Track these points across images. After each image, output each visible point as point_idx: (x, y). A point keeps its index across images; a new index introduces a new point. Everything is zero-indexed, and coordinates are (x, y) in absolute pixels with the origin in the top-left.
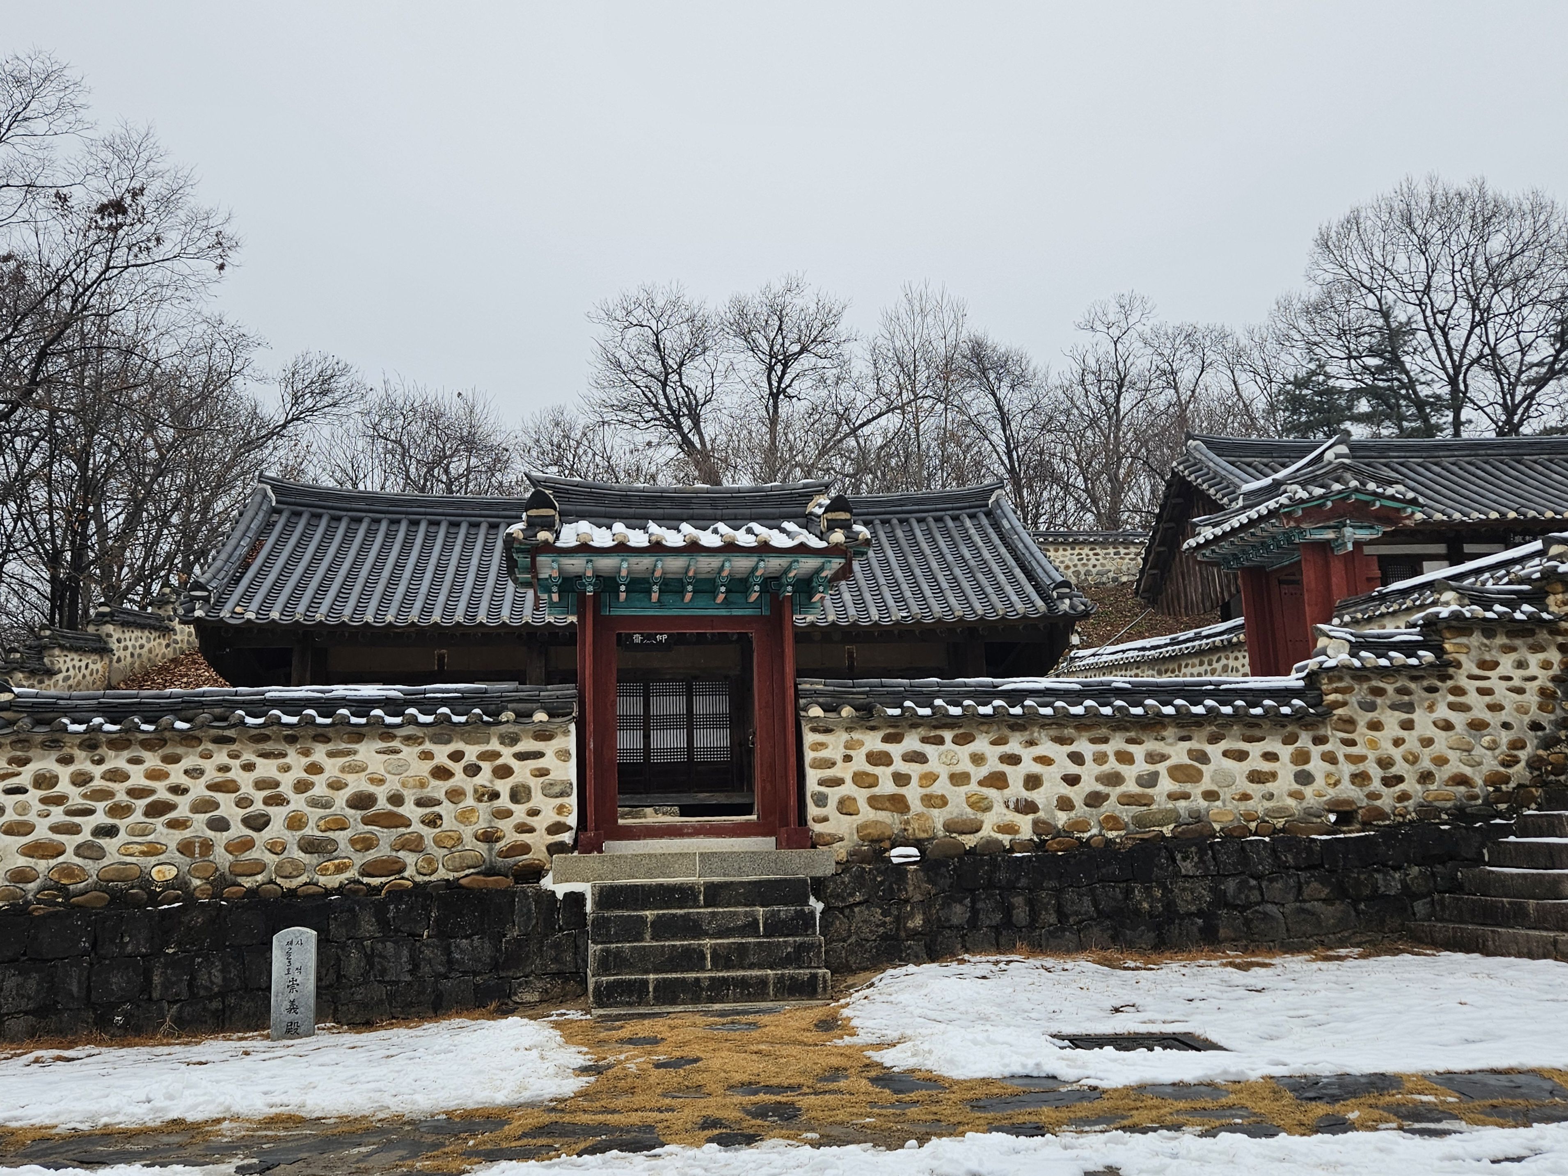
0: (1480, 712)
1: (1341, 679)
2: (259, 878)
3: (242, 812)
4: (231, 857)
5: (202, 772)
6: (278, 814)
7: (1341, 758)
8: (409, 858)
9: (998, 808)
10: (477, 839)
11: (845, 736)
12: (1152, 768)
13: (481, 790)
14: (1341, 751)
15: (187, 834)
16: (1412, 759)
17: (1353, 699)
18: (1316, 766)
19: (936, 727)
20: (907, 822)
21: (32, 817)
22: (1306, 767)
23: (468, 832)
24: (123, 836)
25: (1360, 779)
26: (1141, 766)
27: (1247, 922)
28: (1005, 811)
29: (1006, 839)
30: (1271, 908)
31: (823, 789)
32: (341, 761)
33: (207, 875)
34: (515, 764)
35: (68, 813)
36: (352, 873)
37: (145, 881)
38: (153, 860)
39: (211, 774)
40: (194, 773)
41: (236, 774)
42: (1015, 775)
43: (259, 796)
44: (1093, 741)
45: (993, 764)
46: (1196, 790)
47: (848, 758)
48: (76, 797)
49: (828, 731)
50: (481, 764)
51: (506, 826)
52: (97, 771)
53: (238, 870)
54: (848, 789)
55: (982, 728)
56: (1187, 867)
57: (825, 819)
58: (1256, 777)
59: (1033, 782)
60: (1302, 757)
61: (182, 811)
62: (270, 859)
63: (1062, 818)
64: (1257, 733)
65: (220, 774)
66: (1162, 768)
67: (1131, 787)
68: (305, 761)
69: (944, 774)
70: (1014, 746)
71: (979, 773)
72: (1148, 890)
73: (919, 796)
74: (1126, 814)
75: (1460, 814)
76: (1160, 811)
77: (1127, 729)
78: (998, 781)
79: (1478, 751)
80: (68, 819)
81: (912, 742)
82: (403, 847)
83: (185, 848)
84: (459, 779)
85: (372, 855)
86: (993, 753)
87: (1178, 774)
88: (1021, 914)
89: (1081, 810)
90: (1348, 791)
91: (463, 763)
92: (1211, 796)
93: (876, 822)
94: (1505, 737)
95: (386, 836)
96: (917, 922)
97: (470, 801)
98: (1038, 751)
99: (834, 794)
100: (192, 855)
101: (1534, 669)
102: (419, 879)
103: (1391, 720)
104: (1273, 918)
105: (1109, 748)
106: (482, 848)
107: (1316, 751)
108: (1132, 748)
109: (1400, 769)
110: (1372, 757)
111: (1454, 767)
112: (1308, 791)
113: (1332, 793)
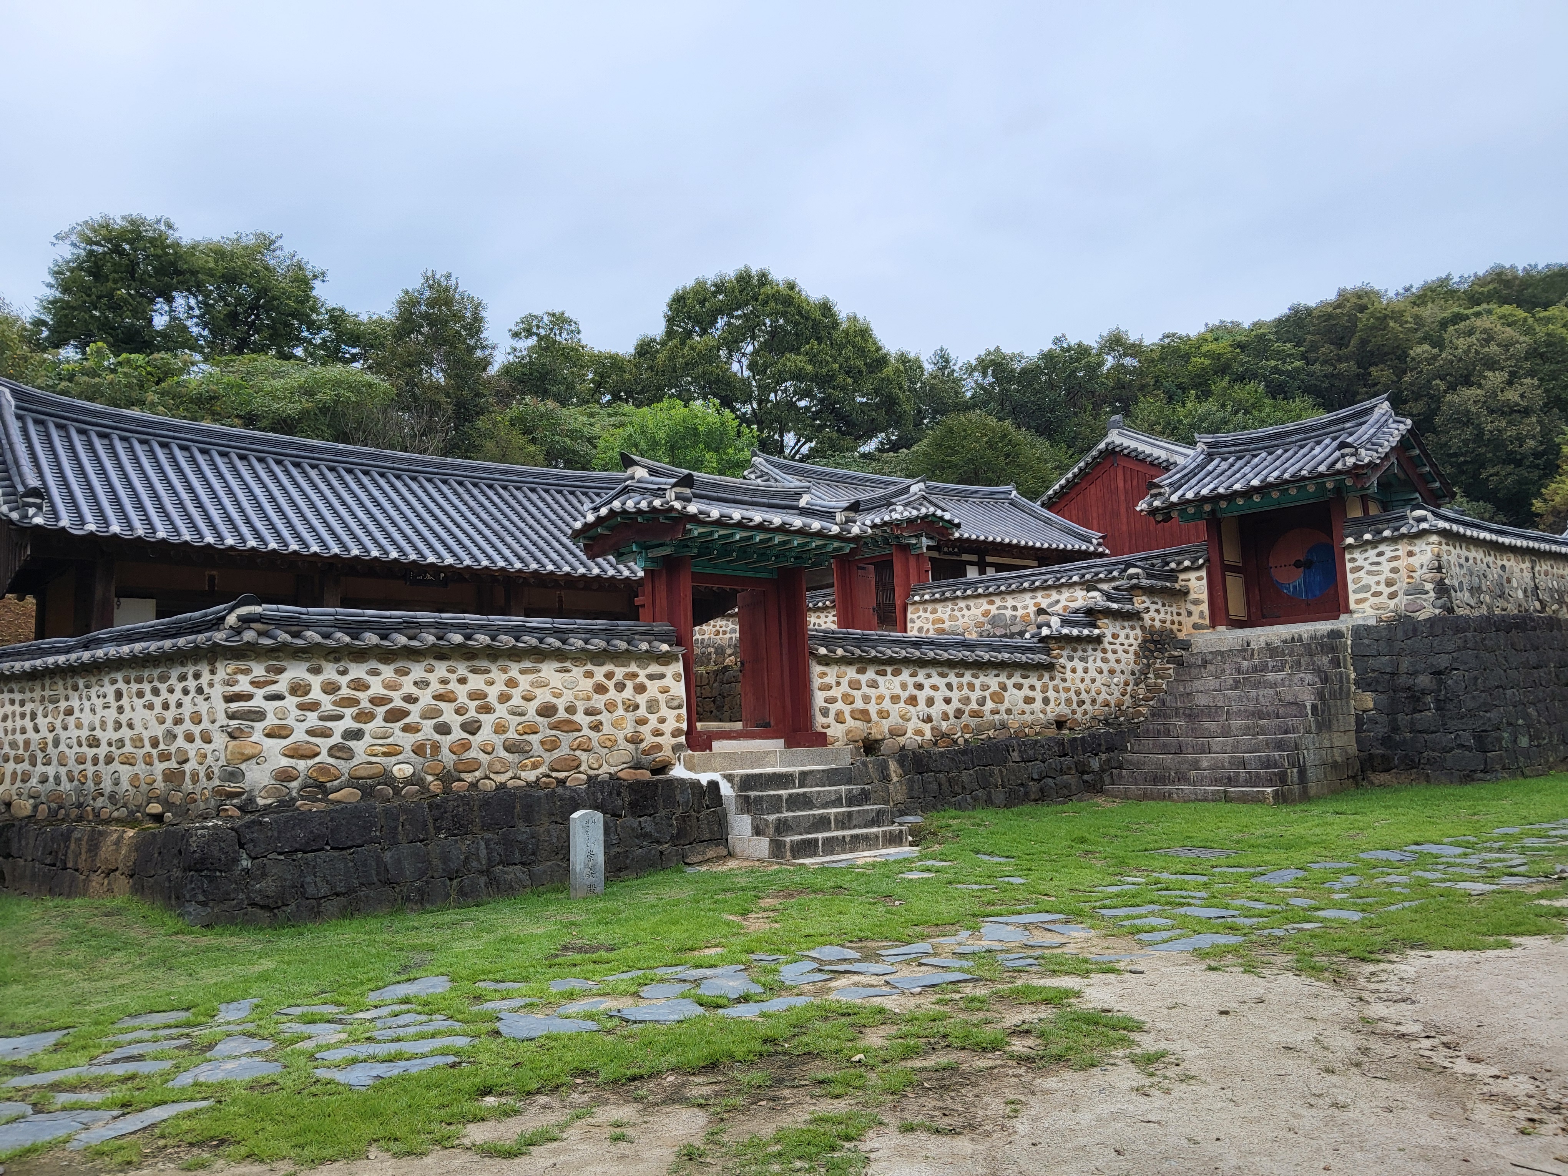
0: (1113, 664)
1: (1059, 642)
2: (477, 774)
3: (460, 719)
4: (454, 757)
5: (428, 684)
6: (488, 720)
7: (1061, 689)
8: (583, 756)
10: (627, 741)
11: (837, 669)
12: (983, 694)
13: (628, 702)
14: (1061, 685)
15: (419, 736)
16: (1088, 691)
17: (1065, 654)
18: (1051, 694)
19: (882, 665)
20: (871, 729)
21: (290, 721)
22: (1047, 695)
23: (620, 736)
24: (367, 739)
26: (978, 693)
27: (1041, 789)
28: (917, 721)
29: (919, 740)
30: (1049, 780)
31: (827, 705)
32: (531, 677)
33: (437, 772)
34: (648, 683)
35: (321, 719)
36: (543, 769)
37: (387, 778)
38: (393, 759)
39: (435, 687)
40: (422, 684)
41: (453, 686)
42: (922, 696)
43: (473, 705)
44: (957, 676)
45: (911, 690)
46: (1003, 708)
47: (838, 684)
48: (327, 703)
49: (827, 664)
50: (627, 682)
51: (646, 730)
52: (344, 680)
53: (461, 767)
54: (839, 705)
55: (905, 666)
56: (1014, 756)
57: (829, 727)
58: (1029, 700)
59: (930, 702)
60: (1045, 690)
61: (413, 718)
62: (483, 758)
63: (944, 726)
64: (1028, 673)
65: (442, 686)
66: (987, 694)
67: (974, 706)
68: (505, 677)
69: (888, 695)
70: (920, 678)
71: (904, 695)
72: (1000, 770)
73: (875, 711)
74: (973, 722)
75: (1107, 723)
76: (987, 721)
77: (972, 669)
78: (912, 701)
79: (1113, 686)
80: (321, 723)
81: (870, 674)
82: (578, 748)
83: (419, 750)
84: (612, 693)
85: (556, 754)
86: (911, 681)
87: (995, 698)
89: (952, 720)
90: (1064, 709)
91: (614, 680)
92: (1009, 712)
93: (856, 729)
94: (1122, 679)
95: (566, 739)
97: (620, 711)
98: (931, 681)
99: (833, 709)
100: (424, 756)
101: (1132, 641)
102: (591, 772)
103: (1080, 667)
104: (1050, 785)
105: (964, 681)
106: (631, 747)
107: (1051, 684)
108: (975, 681)
109: (1084, 696)
110: (1073, 690)
111: (1104, 696)
112: (1048, 709)
113: (1058, 710)
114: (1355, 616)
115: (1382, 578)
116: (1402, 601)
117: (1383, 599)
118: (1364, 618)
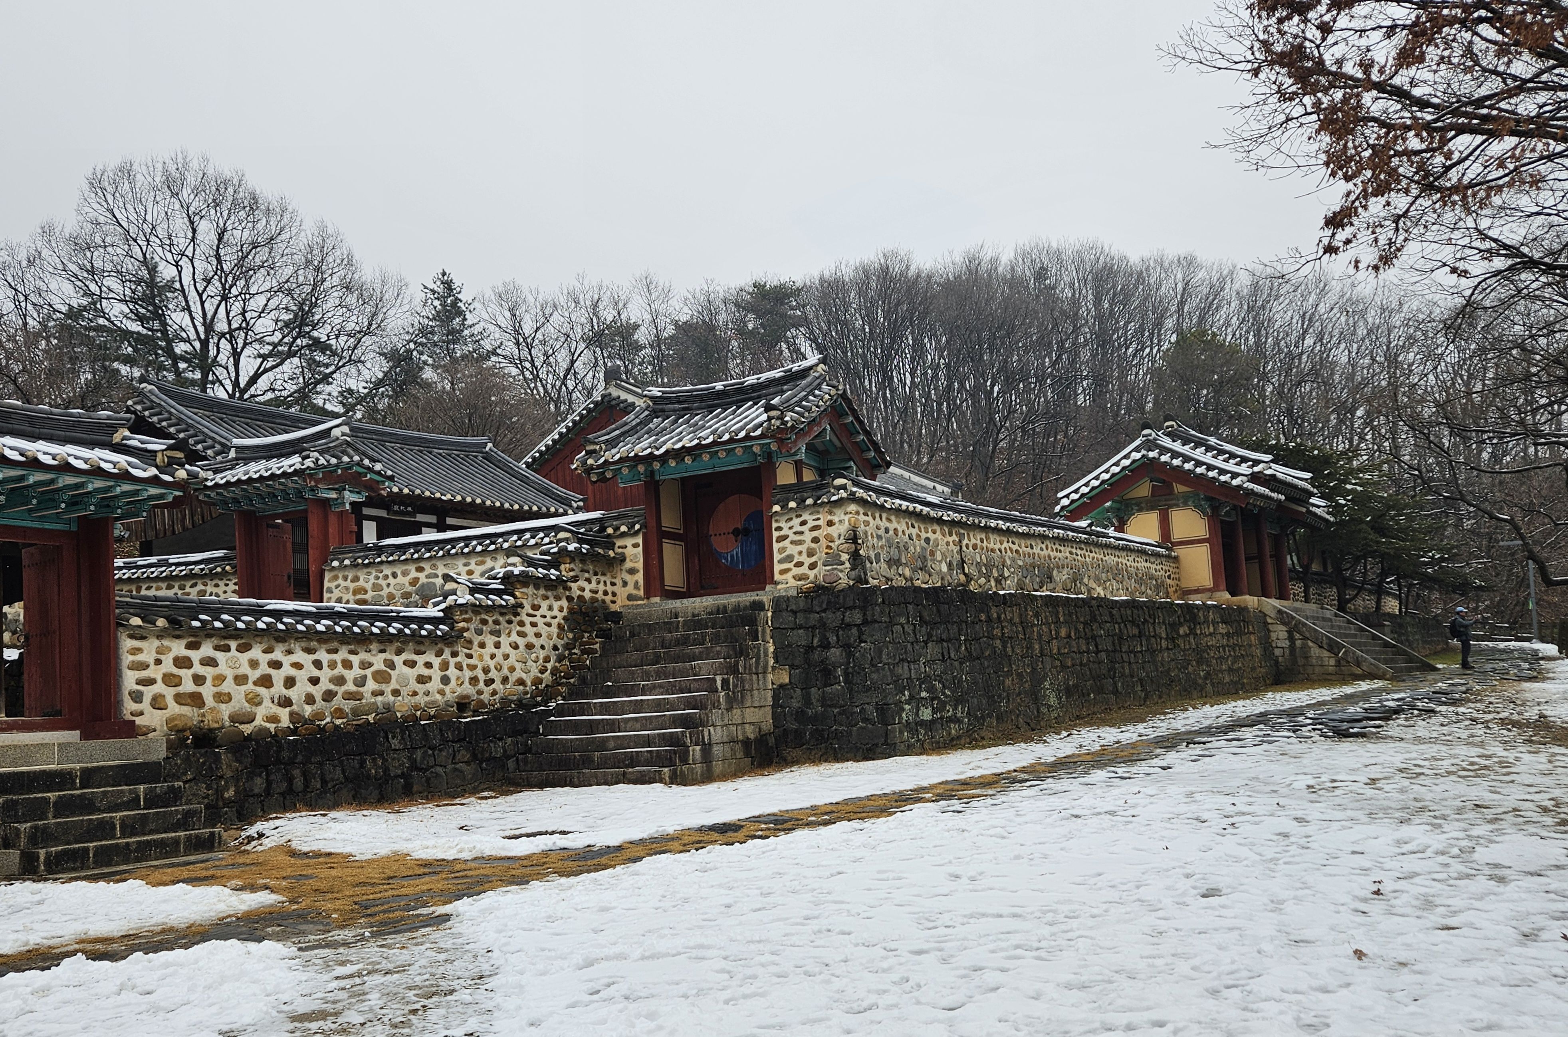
0: (531, 639)
1: (466, 612)
7: (465, 667)
9: (267, 703)
11: (156, 643)
12: (363, 672)
14: (466, 662)
16: (499, 668)
17: (472, 627)
18: (452, 672)
19: (225, 638)
20: (203, 715)
22: (447, 673)
25: (474, 680)
26: (356, 671)
27: (428, 780)
28: (271, 705)
29: (272, 727)
30: (440, 770)
31: (140, 688)
42: (278, 676)
44: (329, 652)
45: (264, 669)
46: (388, 689)
47: (158, 662)
49: (143, 638)
54: (159, 688)
55: (258, 639)
56: (395, 743)
57: (141, 714)
58: (422, 680)
59: (290, 682)
60: (445, 666)
63: (308, 710)
64: (423, 648)
66: (369, 672)
67: (350, 687)
69: (230, 674)
70: (277, 654)
71: (255, 675)
72: (374, 760)
73: (211, 694)
74: (348, 706)
75: (520, 704)
76: (367, 704)
77: (349, 643)
78: (266, 681)
79: (530, 663)
81: (207, 649)
86: (264, 659)
87: (378, 677)
88: (298, 783)
89: (320, 703)
90: (467, 689)
92: (396, 693)
93: (181, 715)
94: (542, 654)
96: (230, 793)
98: (294, 658)
99: (149, 692)
101: (556, 612)
103: (490, 640)
104: (441, 776)
105: (338, 657)
107: (452, 661)
108: (352, 657)
109: (493, 674)
110: (480, 666)
111: (518, 674)
112: (447, 689)
113: (459, 691)
114: (779, 587)
115: (803, 548)
116: (821, 571)
117: (804, 570)
118: (786, 590)
